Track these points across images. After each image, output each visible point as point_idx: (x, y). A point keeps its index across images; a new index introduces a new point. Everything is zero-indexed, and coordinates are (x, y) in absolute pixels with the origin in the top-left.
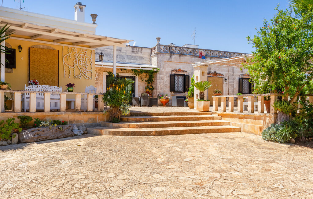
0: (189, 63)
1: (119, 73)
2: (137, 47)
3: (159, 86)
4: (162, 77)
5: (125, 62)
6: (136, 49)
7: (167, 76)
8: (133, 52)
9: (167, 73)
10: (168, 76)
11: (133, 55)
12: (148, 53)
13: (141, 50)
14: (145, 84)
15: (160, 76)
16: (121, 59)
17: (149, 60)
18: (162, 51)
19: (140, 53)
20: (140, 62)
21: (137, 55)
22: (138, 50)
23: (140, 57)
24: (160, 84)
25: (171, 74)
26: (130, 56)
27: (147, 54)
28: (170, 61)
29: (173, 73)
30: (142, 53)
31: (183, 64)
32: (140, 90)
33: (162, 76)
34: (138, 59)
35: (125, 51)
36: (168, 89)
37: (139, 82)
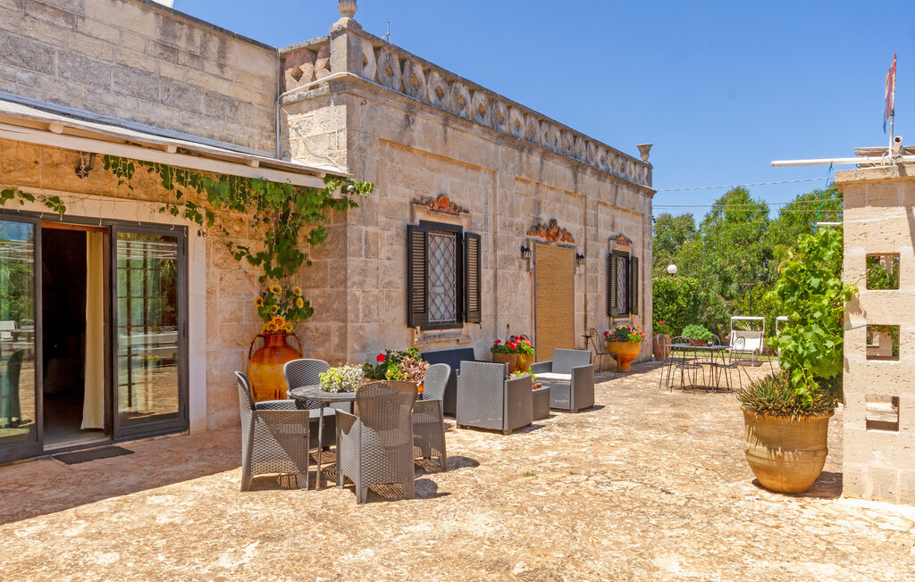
0: (476, 168)
1: (64, 197)
2: (197, 20)
3: (358, 293)
4: (370, 238)
5: (108, 116)
6: (190, 39)
7: (392, 232)
8: (169, 51)
9: (391, 214)
10: (397, 235)
11: (168, 70)
12: (262, 78)
13: (222, 53)
14: (250, 277)
15: (364, 228)
16: (82, 89)
17: (269, 126)
18: (370, 71)
19: (211, 67)
20: (217, 127)
21: (195, 76)
22: (204, 46)
23: (212, 96)
24: (361, 284)
25: (409, 222)
26: (147, 74)
27: (258, 84)
28: (405, 141)
29: (421, 215)
30: (228, 74)
31: (455, 167)
32: (220, 318)
33: (371, 229)
34: (203, 108)
35: (113, 35)
36: (399, 312)
37: (212, 269)
